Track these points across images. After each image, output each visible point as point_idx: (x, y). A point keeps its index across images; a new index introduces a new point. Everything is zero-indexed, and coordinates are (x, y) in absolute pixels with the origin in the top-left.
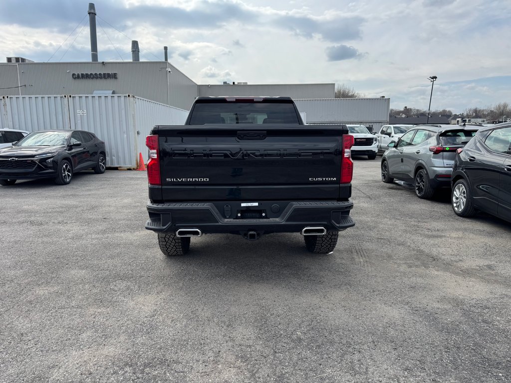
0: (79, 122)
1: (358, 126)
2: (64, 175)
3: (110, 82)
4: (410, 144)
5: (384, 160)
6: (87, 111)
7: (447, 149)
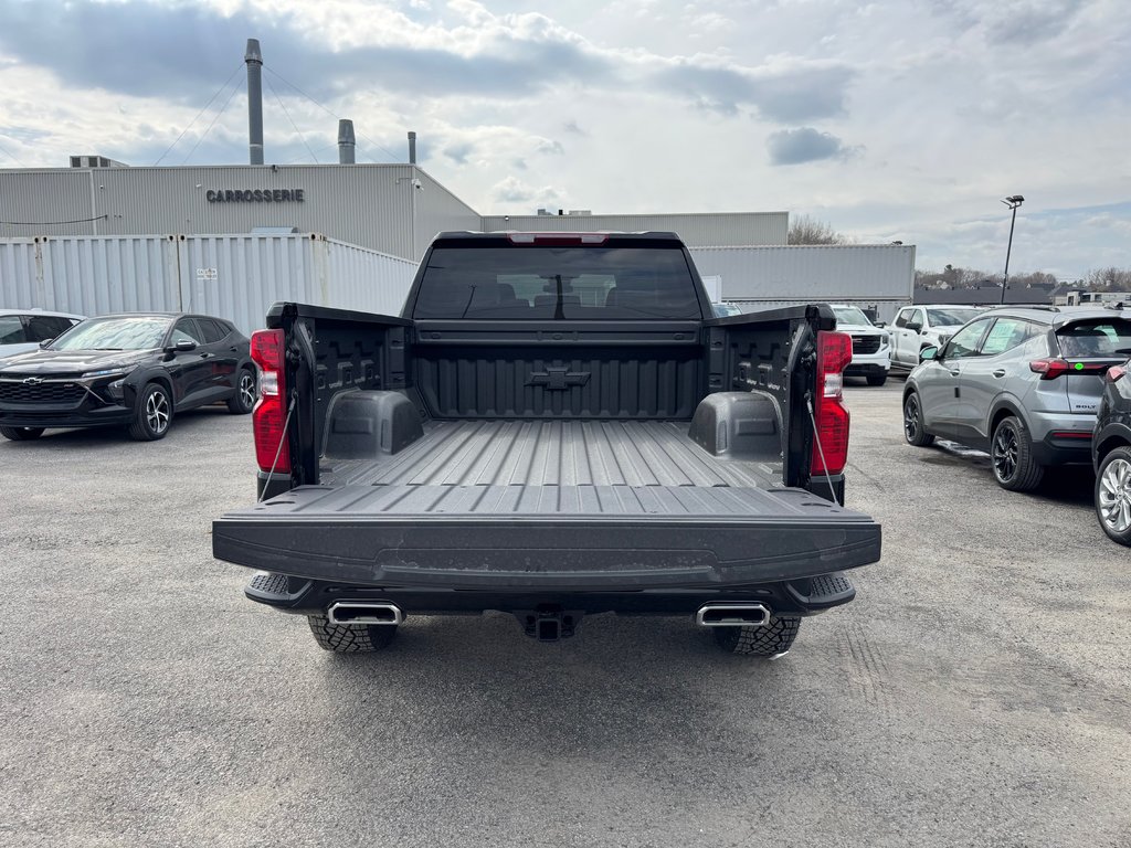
0: (201, 295)
1: (844, 306)
2: (149, 417)
3: (288, 209)
4: (976, 354)
5: (910, 391)
6: (219, 272)
7: (1079, 367)
